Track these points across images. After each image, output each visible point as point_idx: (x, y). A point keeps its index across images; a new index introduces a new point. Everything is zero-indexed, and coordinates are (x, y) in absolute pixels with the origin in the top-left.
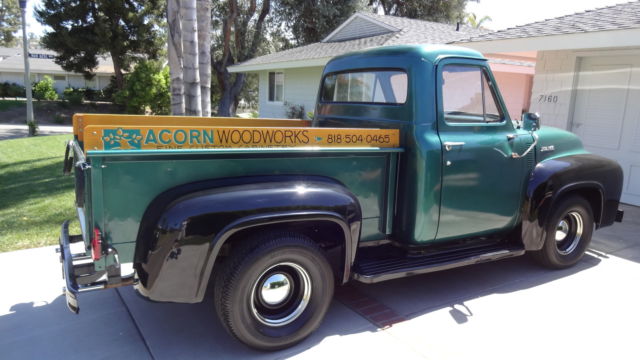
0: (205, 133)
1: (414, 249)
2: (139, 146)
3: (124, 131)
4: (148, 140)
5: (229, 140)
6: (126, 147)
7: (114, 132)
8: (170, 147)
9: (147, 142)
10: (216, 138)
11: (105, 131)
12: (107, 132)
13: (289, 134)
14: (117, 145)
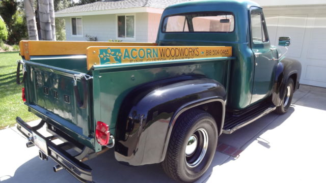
0: (154, 51)
1: (237, 112)
2: (120, 61)
3: (112, 50)
4: (125, 57)
5: (165, 56)
6: (113, 62)
7: (106, 51)
8: (137, 61)
9: (124, 58)
10: (159, 54)
11: (100, 50)
12: (102, 51)
13: (191, 50)
14: (108, 60)
